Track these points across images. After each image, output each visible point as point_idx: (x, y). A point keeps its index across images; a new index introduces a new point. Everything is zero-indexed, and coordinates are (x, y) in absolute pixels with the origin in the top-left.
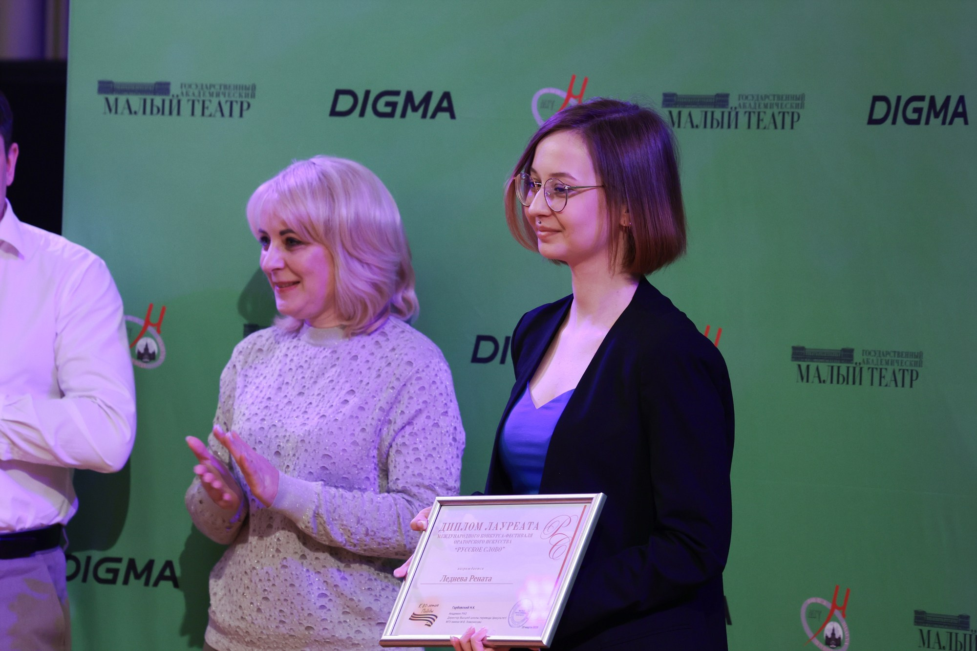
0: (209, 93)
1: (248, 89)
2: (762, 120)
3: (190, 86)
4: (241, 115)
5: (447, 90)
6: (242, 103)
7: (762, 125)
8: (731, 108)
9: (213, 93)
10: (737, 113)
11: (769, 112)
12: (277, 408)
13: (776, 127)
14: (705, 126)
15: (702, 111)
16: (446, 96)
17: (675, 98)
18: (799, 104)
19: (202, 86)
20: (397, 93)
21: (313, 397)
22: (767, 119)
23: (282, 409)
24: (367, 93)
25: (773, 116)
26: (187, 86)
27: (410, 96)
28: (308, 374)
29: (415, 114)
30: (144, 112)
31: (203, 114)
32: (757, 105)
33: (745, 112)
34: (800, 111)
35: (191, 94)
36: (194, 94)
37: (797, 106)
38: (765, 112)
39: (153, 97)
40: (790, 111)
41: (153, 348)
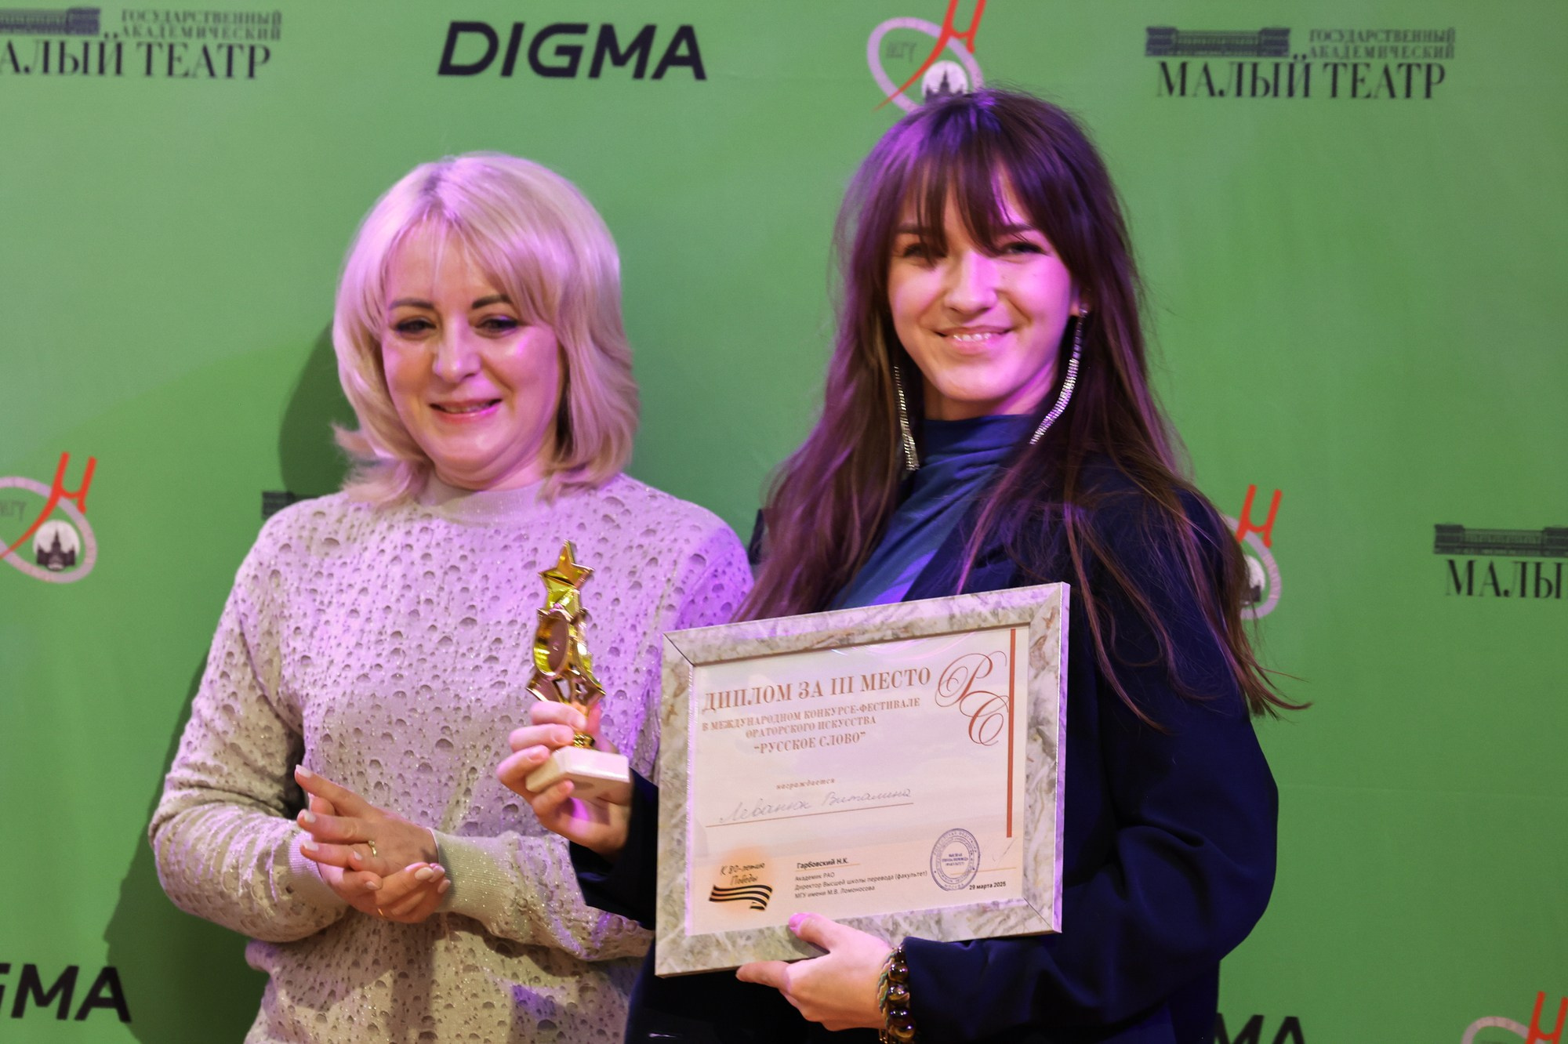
0: (183, 30)
1: (266, 21)
2: (1363, 80)
3: (142, 16)
4: (251, 74)
5: (686, 22)
6: (252, 49)
7: (1362, 90)
8: (1295, 57)
9: (190, 30)
10: (1307, 68)
11: (1377, 64)
12: (422, 652)
13: (1392, 95)
14: (1239, 93)
15: (1232, 63)
16: (686, 33)
17: (1173, 37)
18: (1441, 49)
19: (168, 14)
20: (581, 29)
21: (499, 628)
22: (1373, 78)
23: (433, 654)
24: (518, 29)
25: (1386, 71)
26: (136, 15)
27: (607, 35)
28: (475, 582)
29: (619, 70)
30: (46, 69)
31: (170, 72)
32: (1351, 51)
33: (1326, 65)
34: (1446, 63)
35: (144, 31)
36: (150, 32)
37: (1438, 53)
38: (1368, 65)
39: (64, 37)
40: (1424, 61)
41: (70, 541)
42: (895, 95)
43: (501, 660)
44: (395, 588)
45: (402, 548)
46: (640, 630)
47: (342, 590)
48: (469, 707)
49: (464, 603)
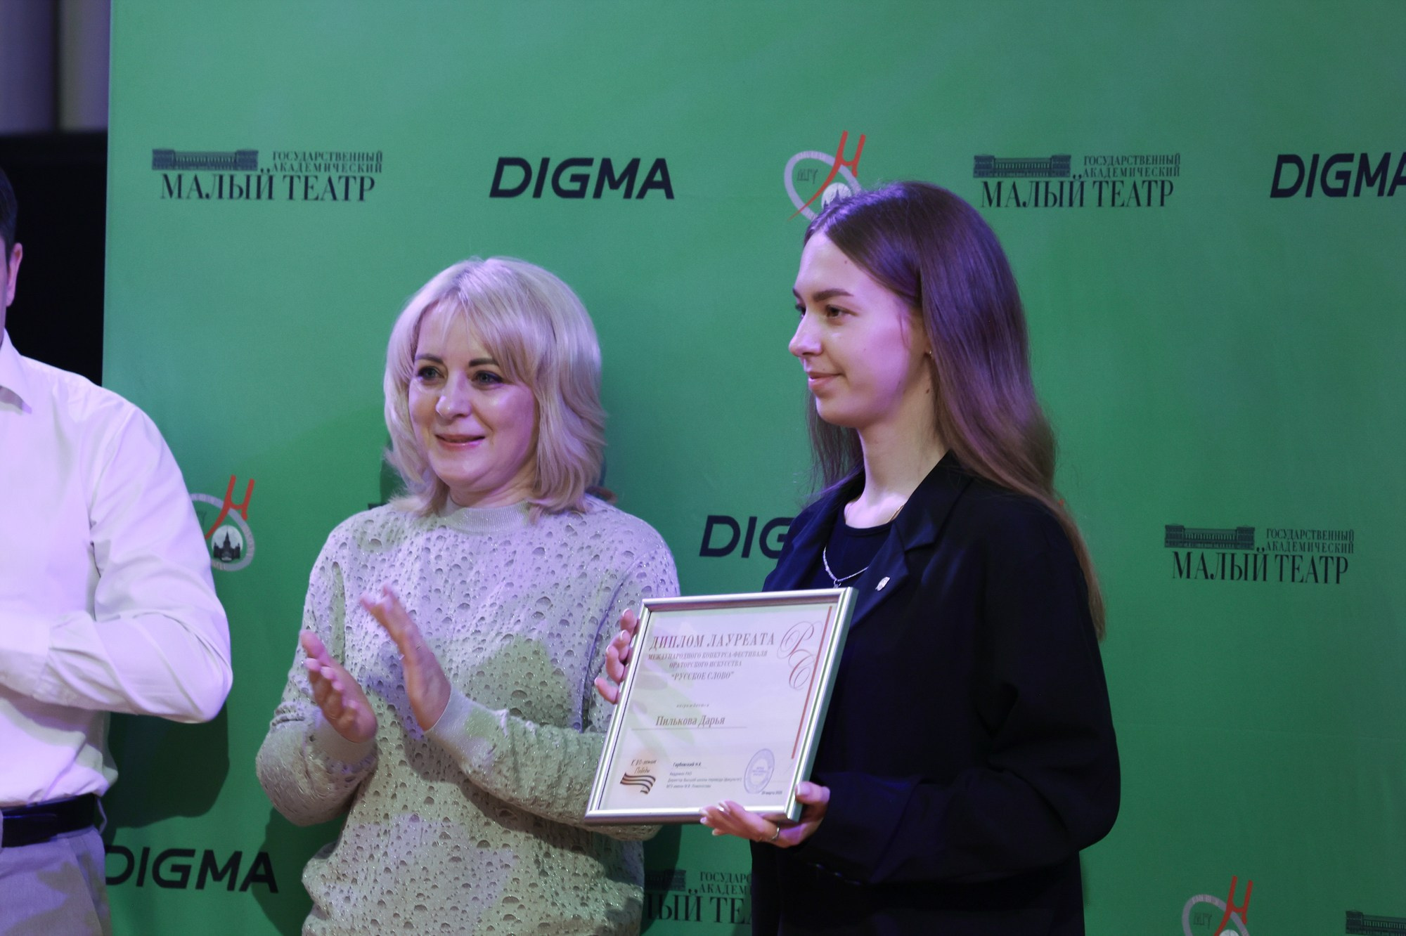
0: (315, 165)
1: (372, 159)
2: (1119, 193)
3: (287, 156)
4: (361, 198)
6: (362, 179)
7: (1118, 201)
8: (1074, 176)
9: (320, 165)
10: (1082, 184)
11: (1129, 182)
12: (429, 628)
13: (1139, 204)
14: (1036, 204)
15: (1031, 182)
16: (660, 164)
17: (992, 163)
18: (1171, 169)
19: (304, 154)
20: (588, 162)
21: (485, 609)
22: (1126, 192)
23: (437, 630)
24: (545, 162)
25: (1135, 186)
26: (282, 156)
27: (606, 165)
28: (470, 576)
29: (615, 191)
30: (220, 196)
31: (306, 197)
32: (1111, 174)
33: (1095, 182)
34: (1174, 180)
35: (288, 167)
36: (292, 168)
37: (1169, 172)
38: (1122, 182)
39: (233, 172)
40: (1159, 178)
41: (237, 540)
42: (803, 208)
43: (482, 633)
44: (415, 579)
45: (422, 549)
46: (585, 607)
47: (380, 580)
48: (457, 667)
49: (462, 592)
